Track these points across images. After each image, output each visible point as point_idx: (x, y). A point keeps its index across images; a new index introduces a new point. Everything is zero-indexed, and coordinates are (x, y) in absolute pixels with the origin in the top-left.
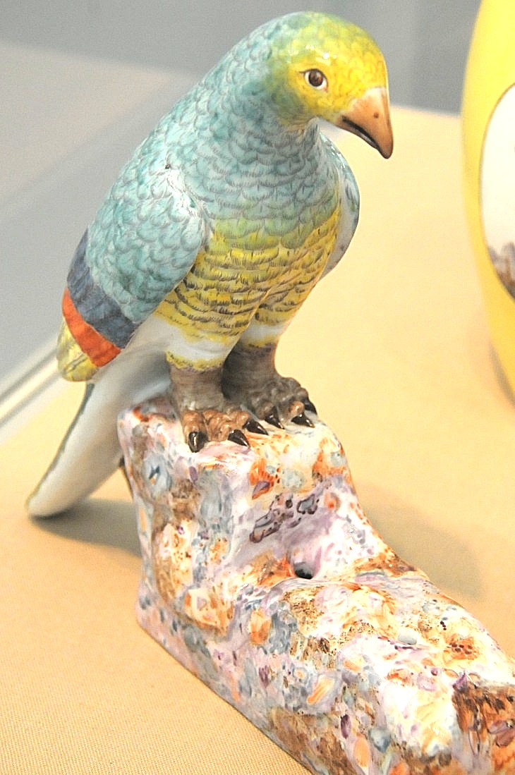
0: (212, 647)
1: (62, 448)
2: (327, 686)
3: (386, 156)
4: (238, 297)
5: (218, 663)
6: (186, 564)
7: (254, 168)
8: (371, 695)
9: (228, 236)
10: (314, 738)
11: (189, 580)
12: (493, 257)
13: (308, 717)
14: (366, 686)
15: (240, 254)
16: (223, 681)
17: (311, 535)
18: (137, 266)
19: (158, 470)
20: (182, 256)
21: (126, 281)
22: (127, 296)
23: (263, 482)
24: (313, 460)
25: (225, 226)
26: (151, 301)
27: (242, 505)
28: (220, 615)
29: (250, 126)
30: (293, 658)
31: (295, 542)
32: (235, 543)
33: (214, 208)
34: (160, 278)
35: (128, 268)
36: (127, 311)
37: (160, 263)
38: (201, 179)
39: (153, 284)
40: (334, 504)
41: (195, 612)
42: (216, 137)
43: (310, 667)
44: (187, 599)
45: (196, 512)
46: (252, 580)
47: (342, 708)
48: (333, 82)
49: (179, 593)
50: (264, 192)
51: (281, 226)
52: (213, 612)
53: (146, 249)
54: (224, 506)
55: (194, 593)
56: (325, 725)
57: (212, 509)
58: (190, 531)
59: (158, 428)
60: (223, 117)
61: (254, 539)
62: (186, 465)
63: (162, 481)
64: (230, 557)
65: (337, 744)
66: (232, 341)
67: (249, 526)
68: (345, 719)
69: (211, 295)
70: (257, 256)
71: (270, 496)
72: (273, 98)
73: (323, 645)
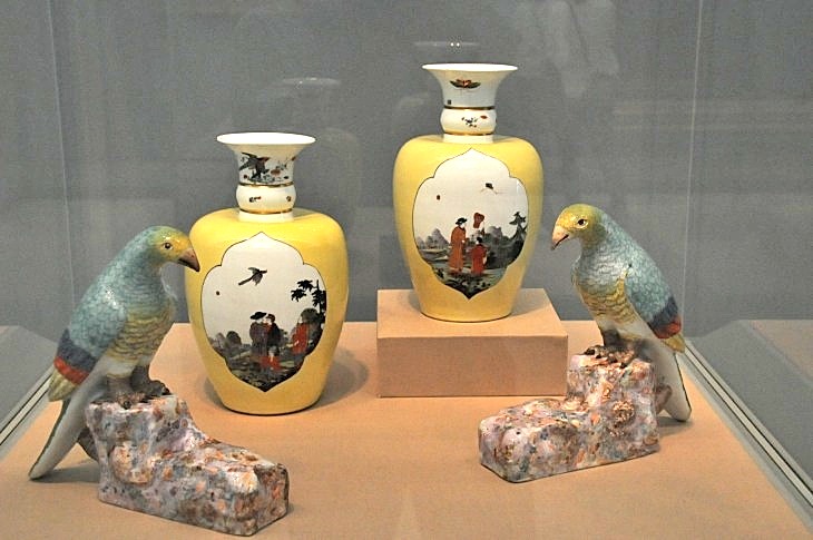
0: (144, 492)
1: (52, 435)
2: (202, 484)
3: (198, 271)
4: (140, 340)
5: (147, 498)
6: (127, 460)
7: (142, 287)
8: (224, 480)
9: (135, 314)
10: (199, 508)
11: (130, 466)
12: (211, 341)
13: (195, 500)
14: (220, 476)
15: (140, 322)
16: (150, 505)
17: (178, 438)
18: (98, 333)
19: (109, 424)
20: (118, 325)
21: (93, 340)
22: (93, 347)
23: (159, 415)
24: (175, 406)
25: (134, 311)
26: (104, 347)
27: (152, 426)
28: (147, 476)
29: (140, 270)
30: (185, 479)
31: (172, 442)
32: (151, 442)
33: (128, 305)
34: (109, 336)
35: (94, 334)
36: (93, 354)
37: (108, 329)
38: (122, 294)
39: (106, 339)
40: (186, 424)
41: (135, 479)
42: (126, 277)
43: (194, 479)
44: (130, 474)
45: (130, 436)
46: (159, 458)
47: (211, 490)
48: (175, 246)
49: (126, 473)
50: (147, 296)
51: (154, 309)
52: (144, 476)
53: (102, 324)
54: (144, 428)
55: (133, 471)
56: (204, 500)
57: (138, 432)
58: (127, 446)
59: (107, 406)
60: (129, 269)
61: (158, 440)
62: (124, 416)
63: (112, 428)
64: (149, 450)
65: (210, 506)
66: (136, 362)
67: (156, 434)
68: (212, 494)
69: (128, 341)
70: (148, 321)
71: (161, 421)
72: (149, 257)
73: (199, 468)
